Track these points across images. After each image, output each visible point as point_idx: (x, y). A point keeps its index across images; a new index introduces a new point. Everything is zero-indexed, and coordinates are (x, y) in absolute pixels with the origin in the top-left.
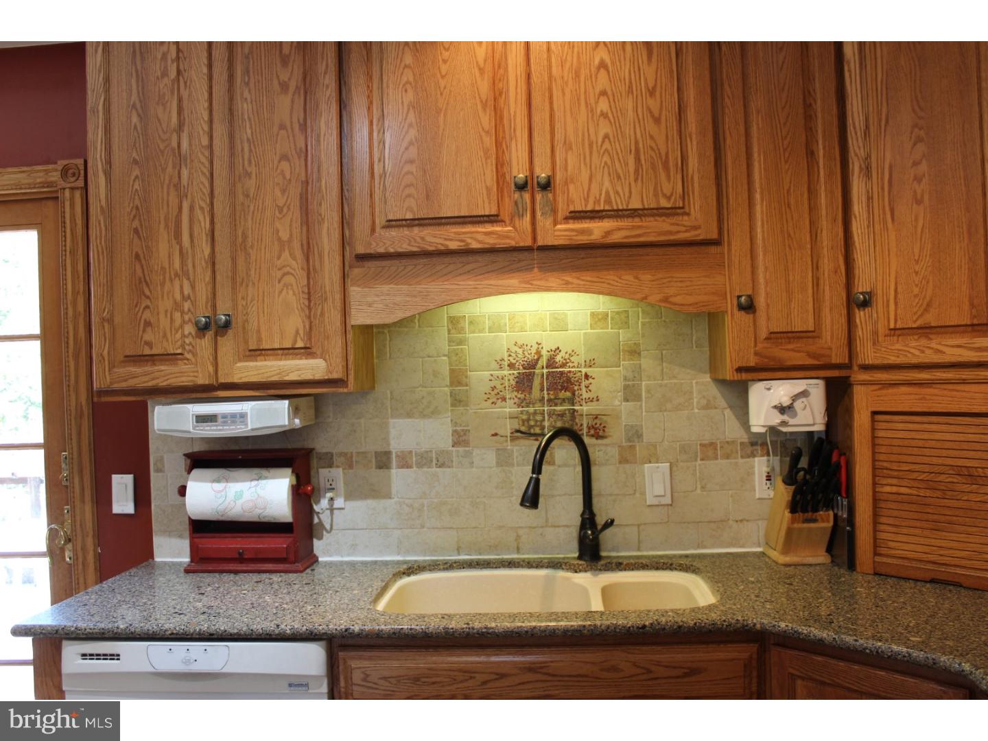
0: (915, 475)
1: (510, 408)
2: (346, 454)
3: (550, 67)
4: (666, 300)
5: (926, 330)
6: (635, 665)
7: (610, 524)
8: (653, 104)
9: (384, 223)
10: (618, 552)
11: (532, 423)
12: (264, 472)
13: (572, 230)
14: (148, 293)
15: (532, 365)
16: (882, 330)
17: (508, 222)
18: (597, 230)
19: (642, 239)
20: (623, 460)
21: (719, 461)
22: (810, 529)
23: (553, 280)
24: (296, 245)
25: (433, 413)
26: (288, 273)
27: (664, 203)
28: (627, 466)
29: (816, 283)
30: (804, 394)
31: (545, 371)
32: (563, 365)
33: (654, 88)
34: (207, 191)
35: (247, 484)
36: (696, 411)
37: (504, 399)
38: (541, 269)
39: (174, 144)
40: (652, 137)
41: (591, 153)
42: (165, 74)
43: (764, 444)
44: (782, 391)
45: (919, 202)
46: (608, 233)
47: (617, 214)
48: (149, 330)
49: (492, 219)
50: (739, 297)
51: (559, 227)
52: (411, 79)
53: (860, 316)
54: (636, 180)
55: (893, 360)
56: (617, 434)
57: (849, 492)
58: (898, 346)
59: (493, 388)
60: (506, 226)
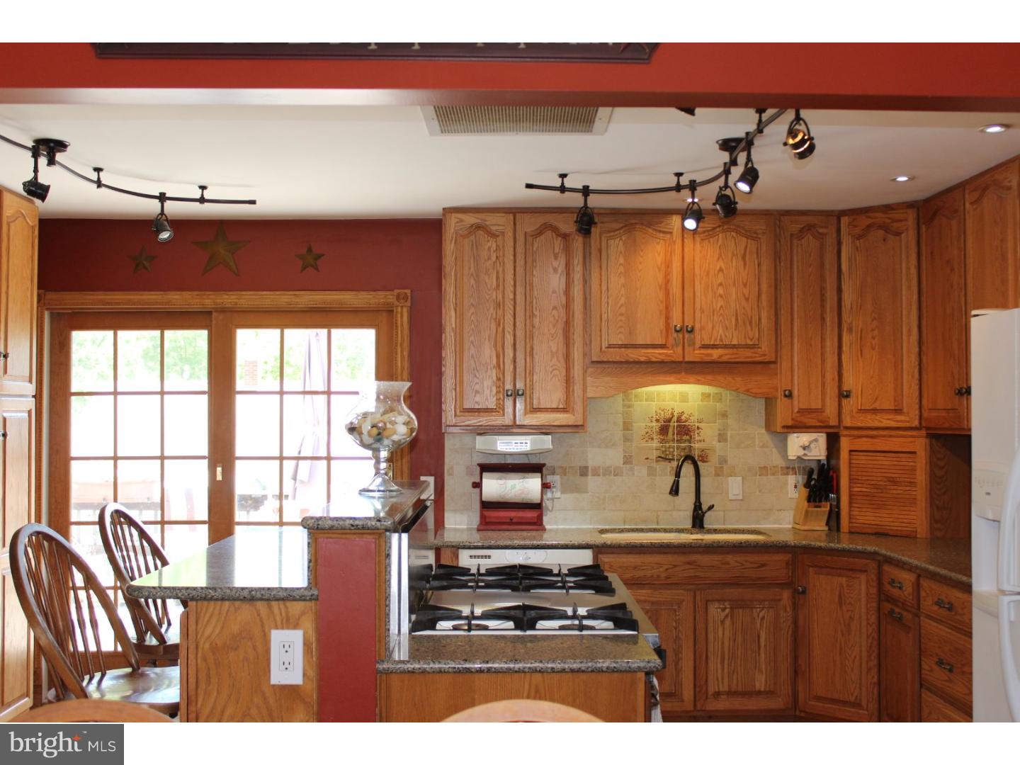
0: (869, 482)
1: (655, 444)
2: (562, 467)
3: (694, 268)
4: (748, 391)
5: (875, 411)
6: (736, 562)
7: (711, 508)
8: (746, 291)
9: (607, 346)
10: (713, 525)
11: (668, 453)
12: (526, 475)
13: (703, 354)
14: (478, 376)
15: (669, 420)
16: (855, 410)
17: (670, 348)
18: (715, 354)
19: (737, 360)
20: (717, 475)
21: (769, 477)
22: (817, 512)
23: (692, 378)
24: (561, 356)
25: (613, 445)
26: (556, 369)
27: (749, 342)
28: (719, 478)
29: (823, 384)
30: (816, 440)
31: (676, 424)
32: (686, 421)
33: (746, 283)
34: (512, 323)
35: (517, 481)
36: (757, 449)
37: (652, 439)
38: (686, 373)
39: (494, 297)
40: (744, 308)
41: (713, 315)
42: (489, 258)
43: (793, 469)
44: (805, 438)
45: (874, 349)
46: (721, 356)
47: (725, 347)
48: (478, 395)
49: (663, 346)
50: (785, 391)
51: (696, 352)
52: (623, 271)
53: (845, 401)
54: (735, 330)
55: (859, 424)
56: (714, 460)
57: (838, 492)
58: (862, 418)
59: (647, 433)
60: (670, 350)
